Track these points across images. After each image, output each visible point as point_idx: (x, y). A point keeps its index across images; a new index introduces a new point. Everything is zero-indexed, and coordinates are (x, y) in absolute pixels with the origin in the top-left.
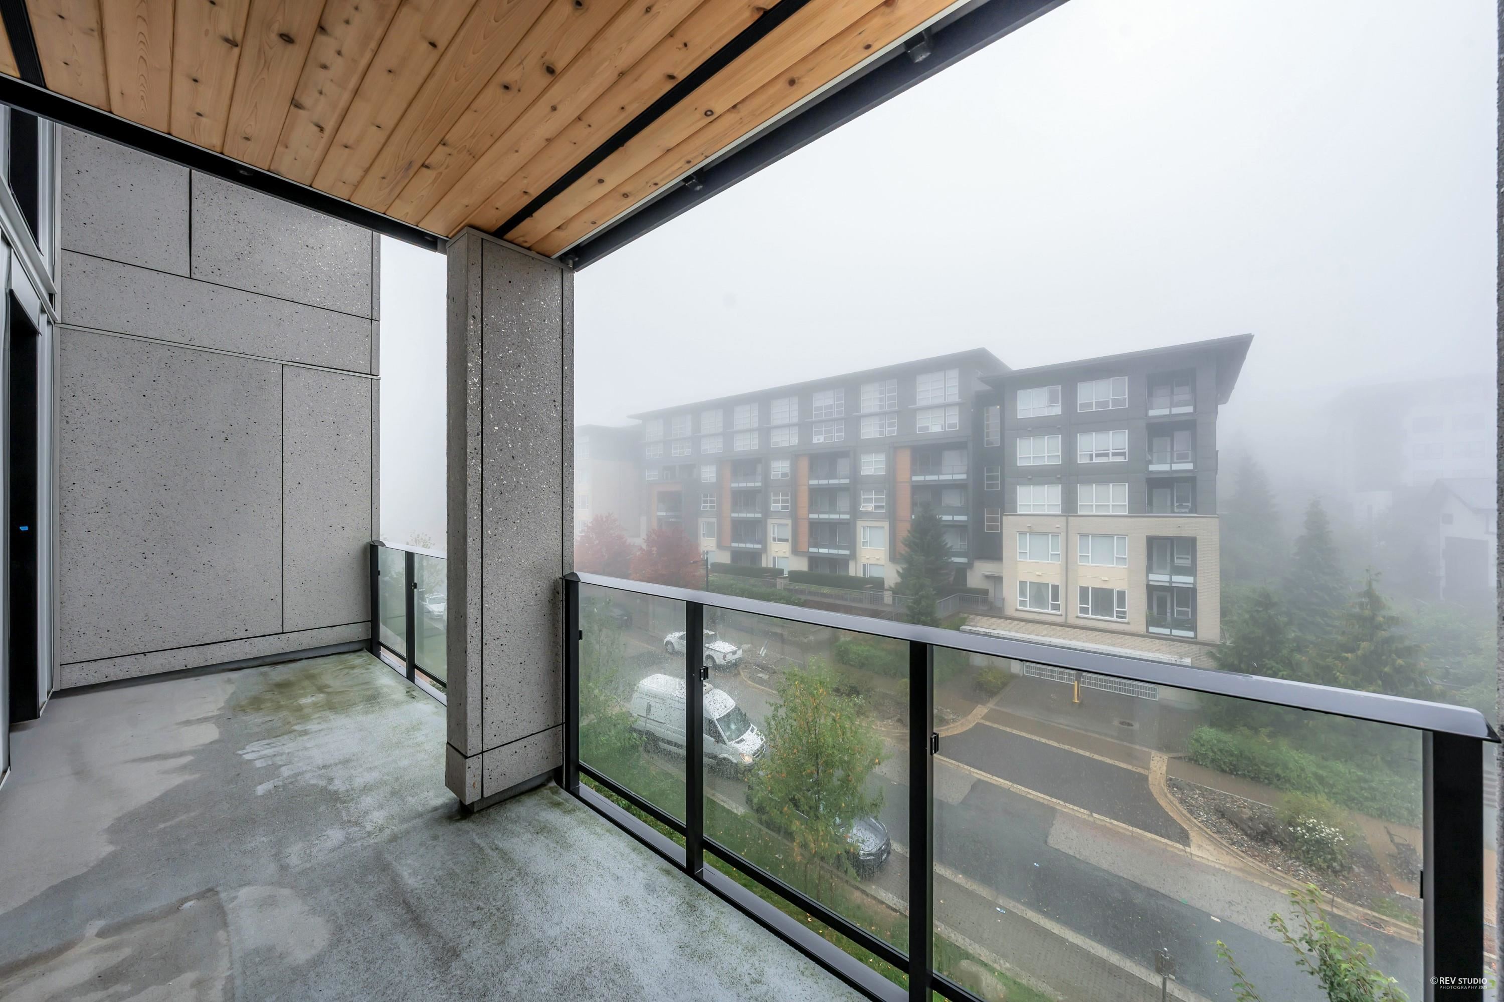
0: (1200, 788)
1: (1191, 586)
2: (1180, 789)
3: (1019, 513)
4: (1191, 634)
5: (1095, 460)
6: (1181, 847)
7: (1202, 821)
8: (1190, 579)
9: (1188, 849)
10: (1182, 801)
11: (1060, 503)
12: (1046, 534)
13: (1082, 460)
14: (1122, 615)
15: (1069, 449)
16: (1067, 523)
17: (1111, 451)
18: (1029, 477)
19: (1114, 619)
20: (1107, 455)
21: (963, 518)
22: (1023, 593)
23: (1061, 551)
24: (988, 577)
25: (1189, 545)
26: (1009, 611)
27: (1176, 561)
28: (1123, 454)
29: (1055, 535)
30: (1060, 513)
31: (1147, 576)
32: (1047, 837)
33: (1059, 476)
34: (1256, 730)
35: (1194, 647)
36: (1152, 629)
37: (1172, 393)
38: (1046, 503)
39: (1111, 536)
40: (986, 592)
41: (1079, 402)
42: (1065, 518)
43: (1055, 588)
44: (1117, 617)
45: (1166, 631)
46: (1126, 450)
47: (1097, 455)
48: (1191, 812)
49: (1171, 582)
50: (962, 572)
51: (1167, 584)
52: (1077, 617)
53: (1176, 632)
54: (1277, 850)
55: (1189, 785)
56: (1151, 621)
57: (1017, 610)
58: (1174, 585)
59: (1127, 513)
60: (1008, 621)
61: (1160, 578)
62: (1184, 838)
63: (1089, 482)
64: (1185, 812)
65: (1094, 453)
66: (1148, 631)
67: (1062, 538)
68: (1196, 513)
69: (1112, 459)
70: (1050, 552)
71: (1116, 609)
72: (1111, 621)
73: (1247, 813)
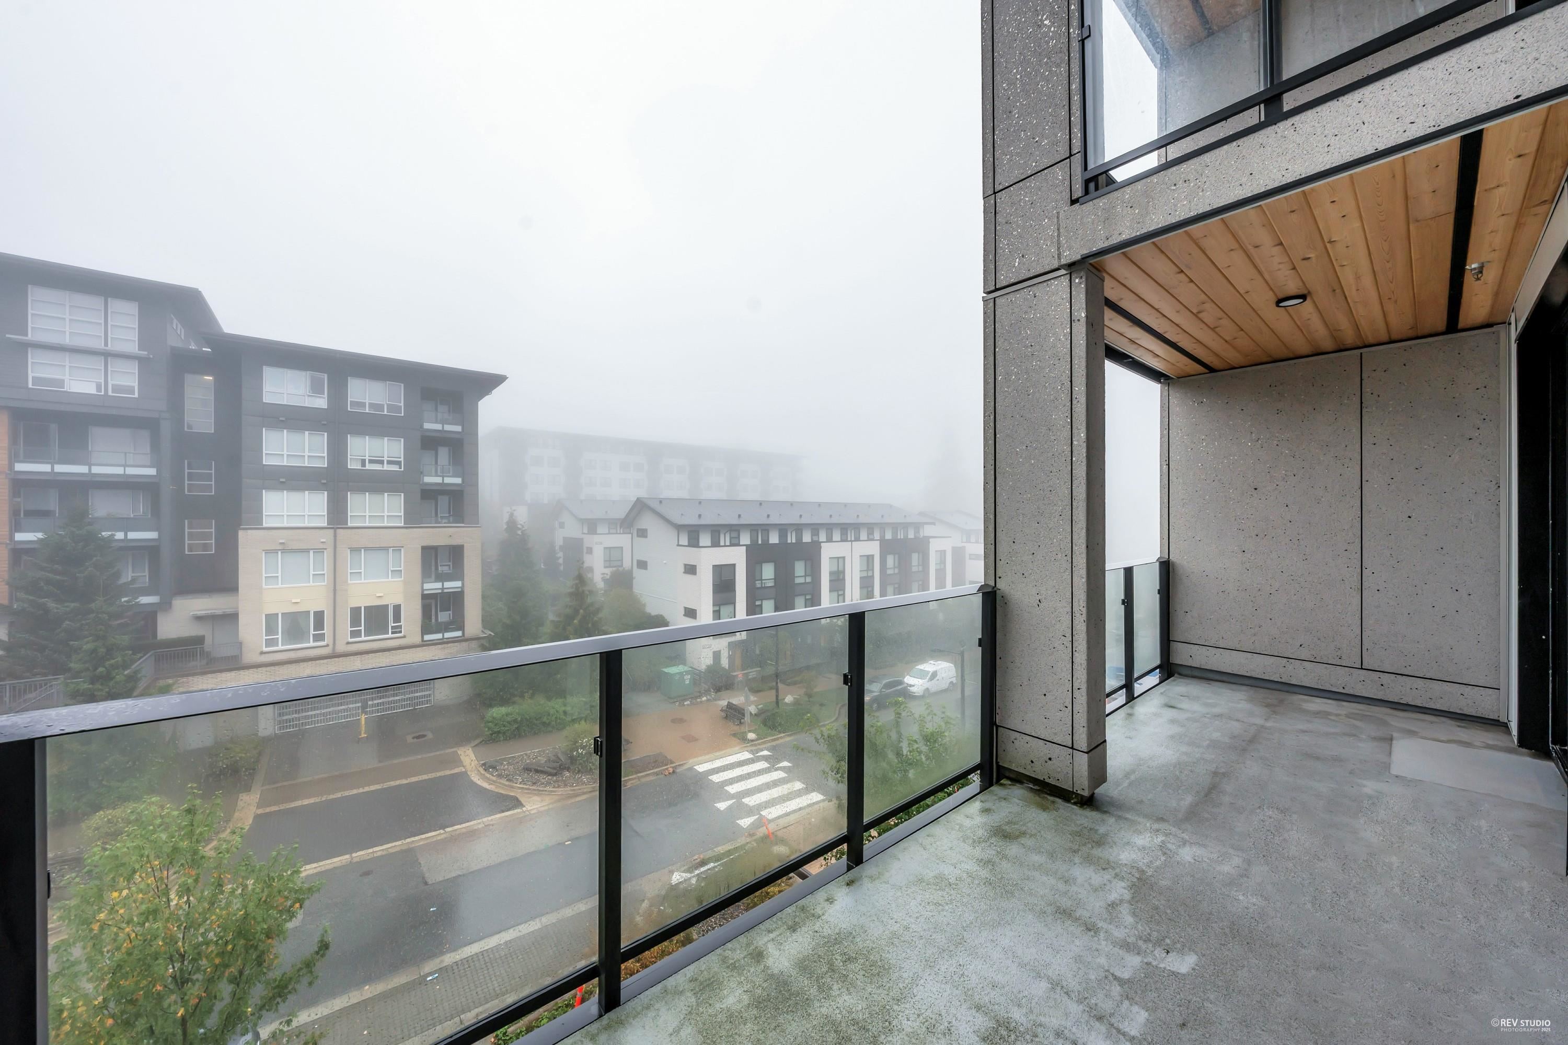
0: (504, 759)
1: (460, 590)
2: (494, 768)
3: (265, 525)
4: (459, 633)
5: (368, 466)
6: (519, 810)
7: (520, 783)
8: (458, 584)
9: (524, 809)
10: (500, 776)
11: (325, 513)
12: (307, 551)
13: (353, 465)
14: (397, 629)
15: (337, 451)
16: (335, 536)
17: (386, 459)
18: (282, 480)
19: (390, 635)
20: (382, 462)
21: (152, 535)
22: (270, 630)
23: (327, 569)
24: (199, 618)
25: (456, 553)
26: (250, 656)
27: (440, 568)
28: (399, 463)
29: (319, 551)
30: (325, 525)
32: (423, 878)
33: (325, 481)
34: (522, 696)
35: (464, 644)
36: (427, 637)
38: (307, 513)
40: (200, 640)
41: (349, 400)
42: (332, 531)
43: (319, 616)
44: (393, 633)
45: (439, 636)
46: (402, 459)
47: (371, 461)
48: (509, 780)
49: (443, 588)
50: (150, 617)
51: (440, 591)
52: (348, 643)
53: (447, 635)
54: (567, 774)
55: (497, 761)
56: (426, 630)
57: (262, 653)
58: (445, 591)
59: (402, 525)
60: (251, 671)
61: (433, 587)
62: (517, 803)
63: (363, 490)
64: (507, 783)
65: (367, 458)
66: (423, 641)
67: (327, 556)
68: (463, 523)
69: (386, 467)
70: (312, 572)
71: (391, 624)
72: (387, 639)
73: (543, 760)
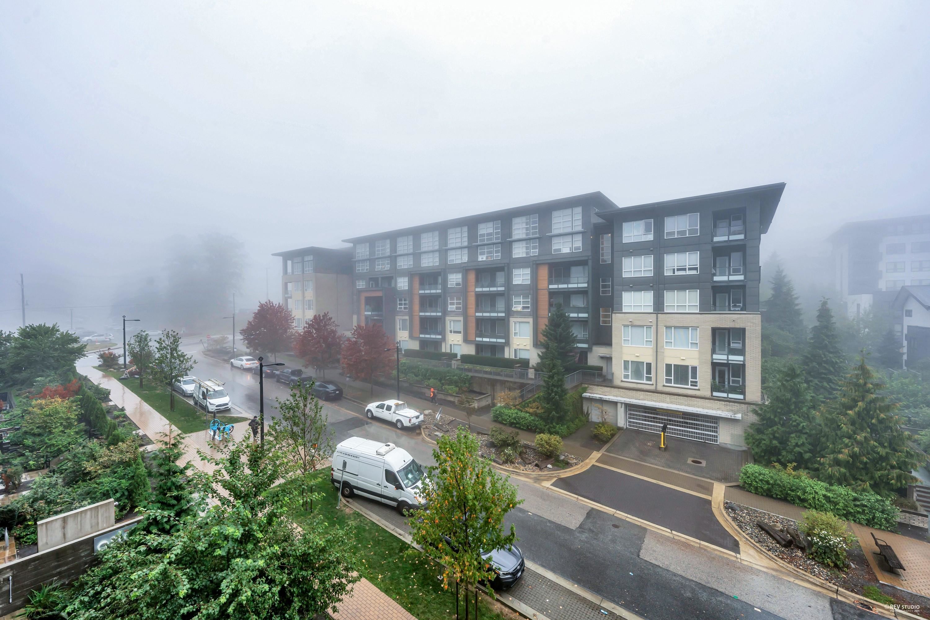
0: (747, 509)
1: (742, 363)
2: (733, 510)
3: (623, 311)
4: (741, 397)
5: (677, 273)
6: (733, 554)
7: (747, 534)
8: (741, 358)
9: (738, 556)
10: (735, 519)
11: (652, 304)
12: (642, 326)
13: (668, 273)
14: (694, 384)
15: (659, 265)
16: (657, 318)
17: (687, 267)
18: (631, 286)
19: (689, 387)
20: (685, 269)
21: (586, 315)
22: (626, 368)
23: (653, 338)
24: (602, 358)
25: (740, 333)
26: (617, 382)
27: (732, 345)
28: (696, 269)
29: (649, 327)
30: (652, 311)
31: (712, 356)
32: (639, 551)
33: (651, 285)
34: (785, 466)
35: (743, 406)
36: (715, 394)
37: (730, 225)
38: (643, 304)
39: (687, 328)
40: (601, 369)
41: (665, 231)
42: (655, 315)
43: (649, 365)
44: (691, 385)
45: (725, 395)
46: (698, 266)
47: (678, 270)
48: (741, 527)
49: (728, 360)
50: (584, 354)
51: (726, 362)
52: (664, 386)
53: (731, 396)
54: (799, 553)
55: (739, 506)
56: (714, 388)
57: (622, 381)
58: (730, 362)
59: (698, 311)
60: (616, 389)
61: (720, 357)
62: (735, 547)
63: (672, 289)
64: (737, 527)
65: (676, 268)
66: (712, 395)
67: (653, 329)
68: (745, 311)
69: (688, 272)
70: (645, 340)
71: (690, 380)
72: (687, 388)
73: (779, 526)
